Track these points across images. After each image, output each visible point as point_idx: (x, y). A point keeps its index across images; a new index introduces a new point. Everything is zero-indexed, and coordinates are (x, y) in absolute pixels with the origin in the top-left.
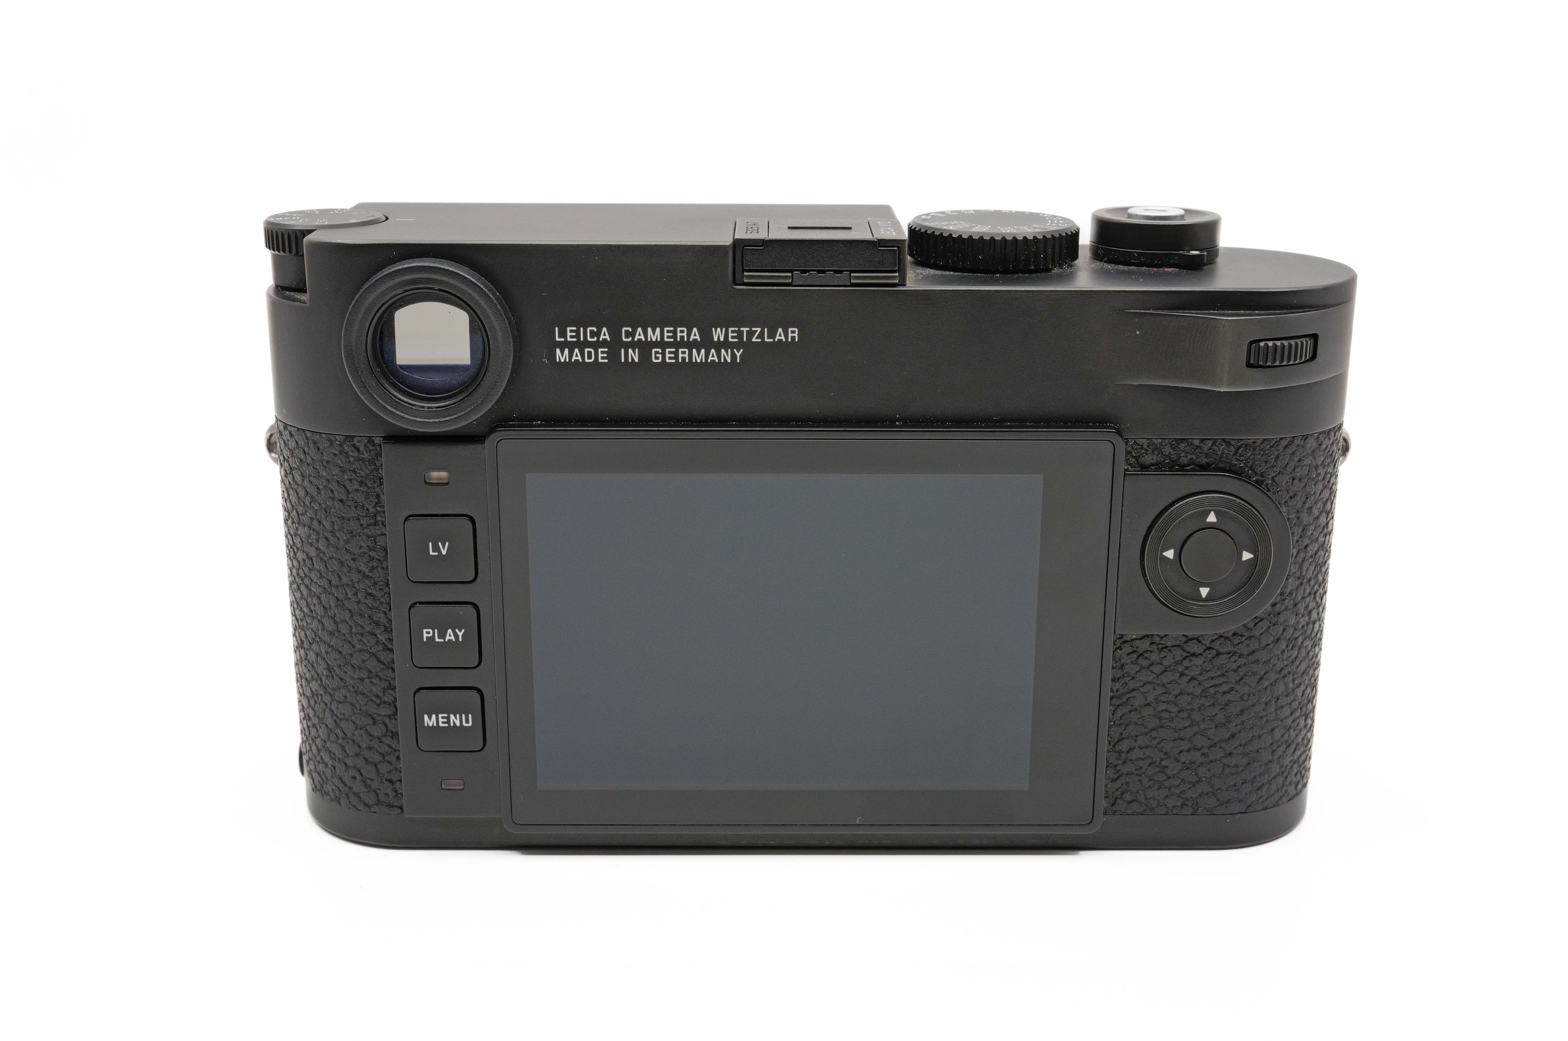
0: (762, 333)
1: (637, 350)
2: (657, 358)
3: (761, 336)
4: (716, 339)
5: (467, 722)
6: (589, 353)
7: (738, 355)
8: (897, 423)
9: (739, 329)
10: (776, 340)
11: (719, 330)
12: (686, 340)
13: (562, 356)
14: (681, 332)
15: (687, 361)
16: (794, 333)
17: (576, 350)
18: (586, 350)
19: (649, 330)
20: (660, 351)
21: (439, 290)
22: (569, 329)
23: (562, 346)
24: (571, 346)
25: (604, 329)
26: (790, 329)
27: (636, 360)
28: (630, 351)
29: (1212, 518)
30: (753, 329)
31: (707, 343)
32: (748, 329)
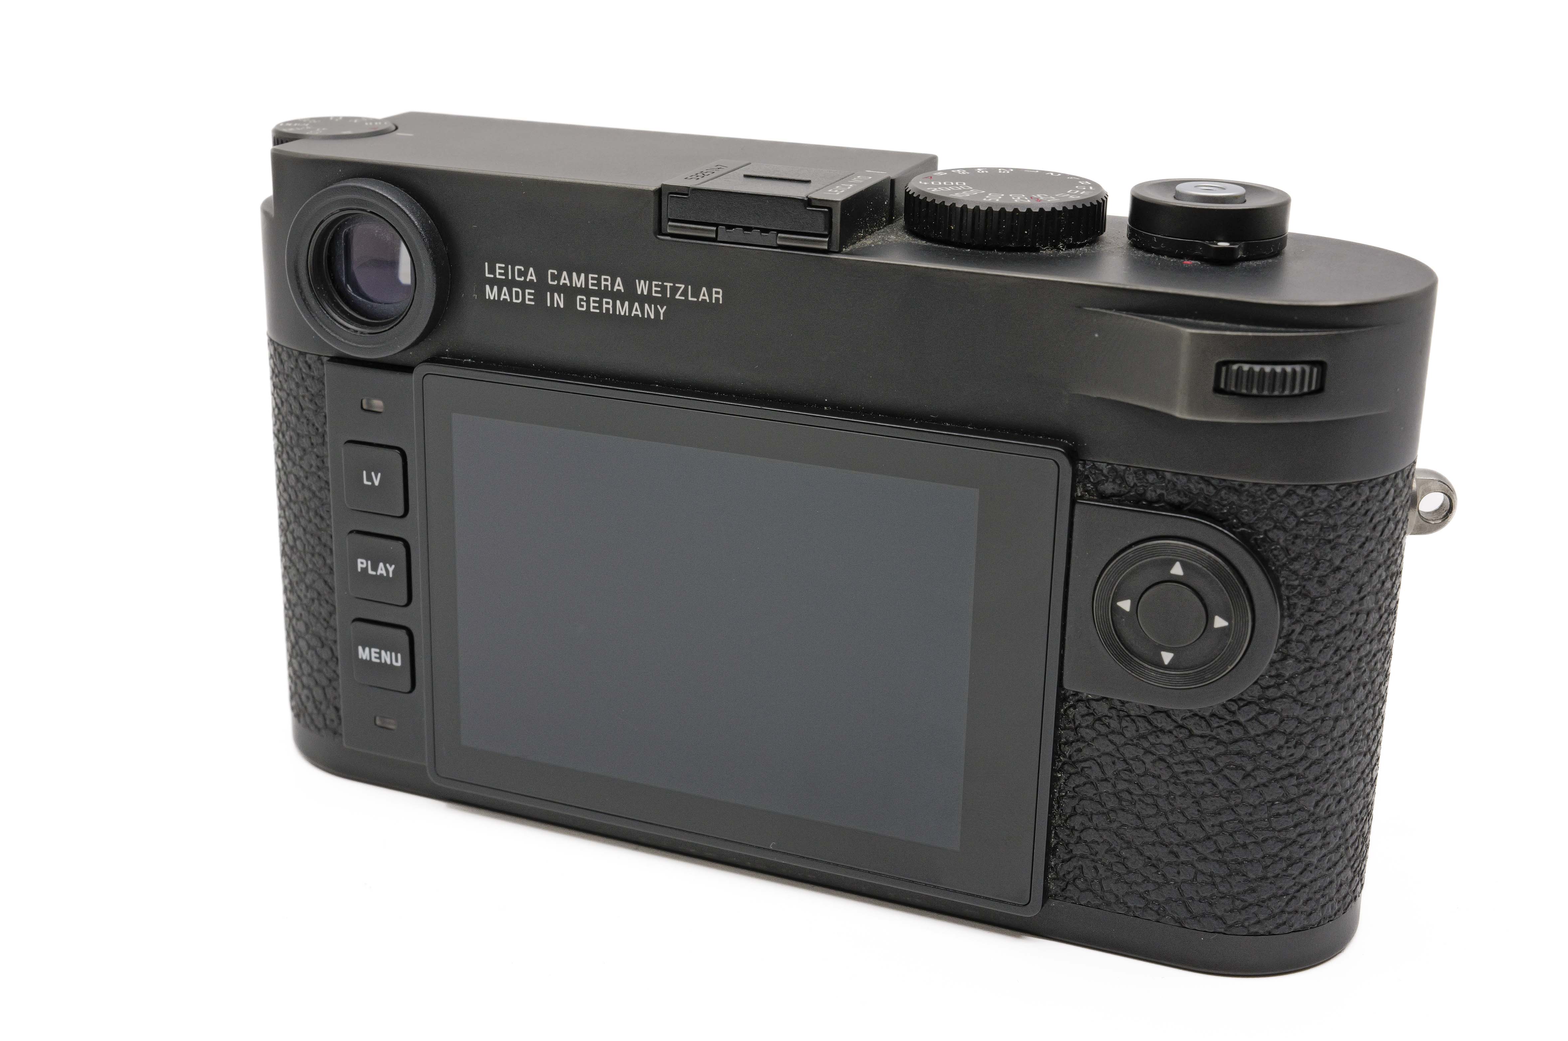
0: (686, 290)
1: (562, 295)
2: (582, 306)
3: (685, 293)
4: (639, 292)
5: (397, 661)
6: (517, 293)
7: (662, 312)
8: (826, 408)
9: (663, 284)
10: (700, 300)
11: (642, 282)
12: (610, 289)
13: (491, 293)
14: (606, 281)
15: (611, 312)
16: (718, 294)
17: (505, 289)
18: (514, 289)
19: (574, 274)
20: (585, 299)
21: (371, 212)
22: (498, 265)
23: (493, 282)
24: (500, 284)
25: (531, 269)
26: (714, 290)
27: (562, 306)
28: (556, 295)
29: (1177, 570)
30: (677, 285)
31: (630, 295)
32: (672, 284)
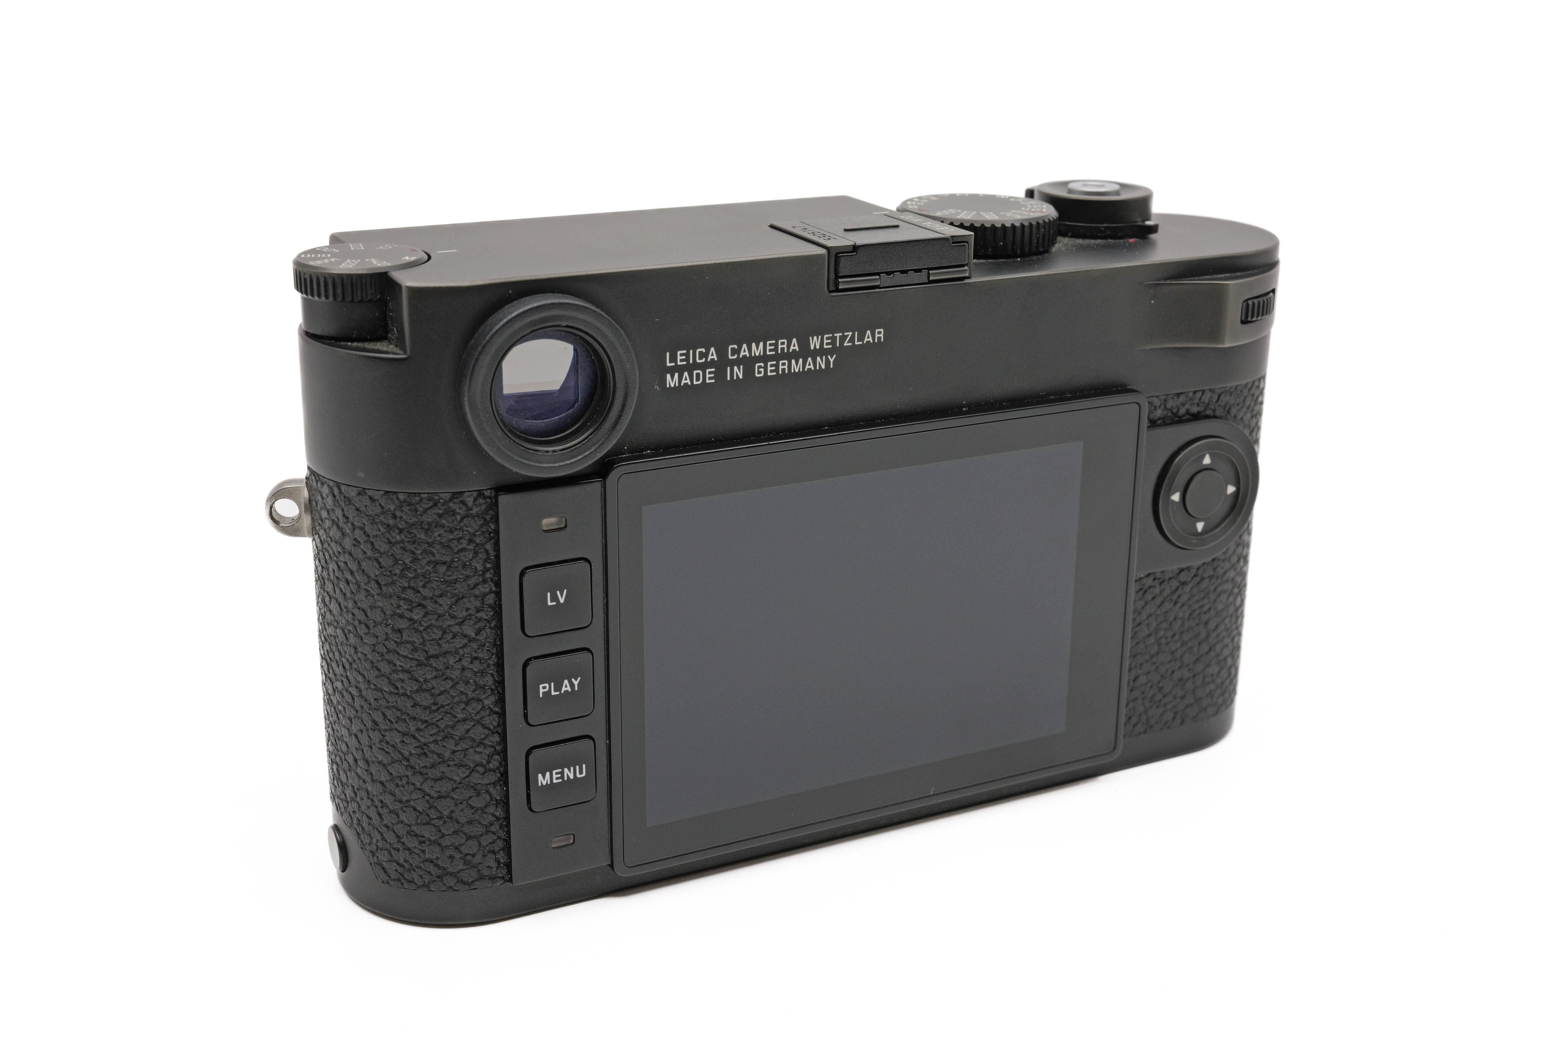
0: (853, 337)
1: (741, 367)
2: (759, 372)
3: (852, 340)
4: (812, 348)
5: (581, 773)
6: (698, 374)
7: (832, 360)
8: (964, 409)
9: (833, 335)
10: (865, 342)
11: (815, 338)
12: (786, 351)
13: (672, 381)
14: (782, 344)
15: (787, 372)
16: (880, 333)
17: (686, 374)
18: (695, 372)
19: (754, 345)
20: (763, 366)
22: (679, 352)
23: (672, 371)
24: (680, 370)
25: (712, 349)
26: (877, 330)
27: (741, 377)
28: (736, 368)
29: (1207, 460)
30: (846, 334)
31: (805, 352)
32: (841, 334)
